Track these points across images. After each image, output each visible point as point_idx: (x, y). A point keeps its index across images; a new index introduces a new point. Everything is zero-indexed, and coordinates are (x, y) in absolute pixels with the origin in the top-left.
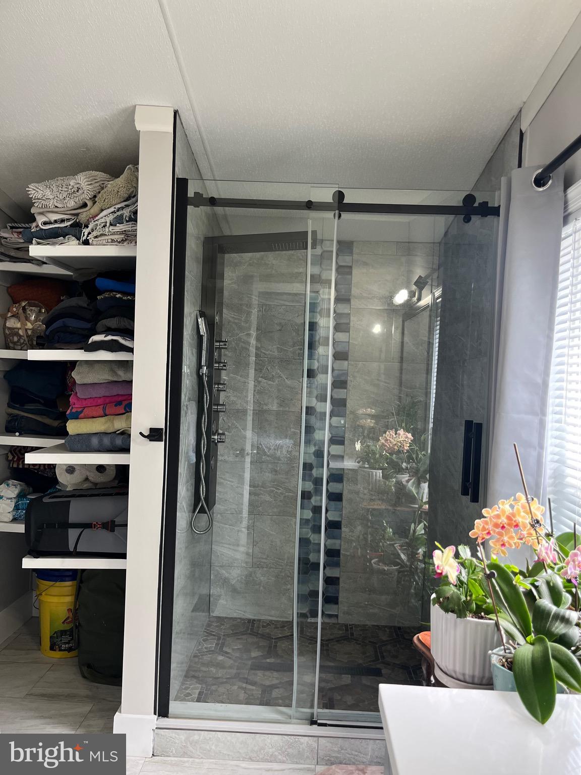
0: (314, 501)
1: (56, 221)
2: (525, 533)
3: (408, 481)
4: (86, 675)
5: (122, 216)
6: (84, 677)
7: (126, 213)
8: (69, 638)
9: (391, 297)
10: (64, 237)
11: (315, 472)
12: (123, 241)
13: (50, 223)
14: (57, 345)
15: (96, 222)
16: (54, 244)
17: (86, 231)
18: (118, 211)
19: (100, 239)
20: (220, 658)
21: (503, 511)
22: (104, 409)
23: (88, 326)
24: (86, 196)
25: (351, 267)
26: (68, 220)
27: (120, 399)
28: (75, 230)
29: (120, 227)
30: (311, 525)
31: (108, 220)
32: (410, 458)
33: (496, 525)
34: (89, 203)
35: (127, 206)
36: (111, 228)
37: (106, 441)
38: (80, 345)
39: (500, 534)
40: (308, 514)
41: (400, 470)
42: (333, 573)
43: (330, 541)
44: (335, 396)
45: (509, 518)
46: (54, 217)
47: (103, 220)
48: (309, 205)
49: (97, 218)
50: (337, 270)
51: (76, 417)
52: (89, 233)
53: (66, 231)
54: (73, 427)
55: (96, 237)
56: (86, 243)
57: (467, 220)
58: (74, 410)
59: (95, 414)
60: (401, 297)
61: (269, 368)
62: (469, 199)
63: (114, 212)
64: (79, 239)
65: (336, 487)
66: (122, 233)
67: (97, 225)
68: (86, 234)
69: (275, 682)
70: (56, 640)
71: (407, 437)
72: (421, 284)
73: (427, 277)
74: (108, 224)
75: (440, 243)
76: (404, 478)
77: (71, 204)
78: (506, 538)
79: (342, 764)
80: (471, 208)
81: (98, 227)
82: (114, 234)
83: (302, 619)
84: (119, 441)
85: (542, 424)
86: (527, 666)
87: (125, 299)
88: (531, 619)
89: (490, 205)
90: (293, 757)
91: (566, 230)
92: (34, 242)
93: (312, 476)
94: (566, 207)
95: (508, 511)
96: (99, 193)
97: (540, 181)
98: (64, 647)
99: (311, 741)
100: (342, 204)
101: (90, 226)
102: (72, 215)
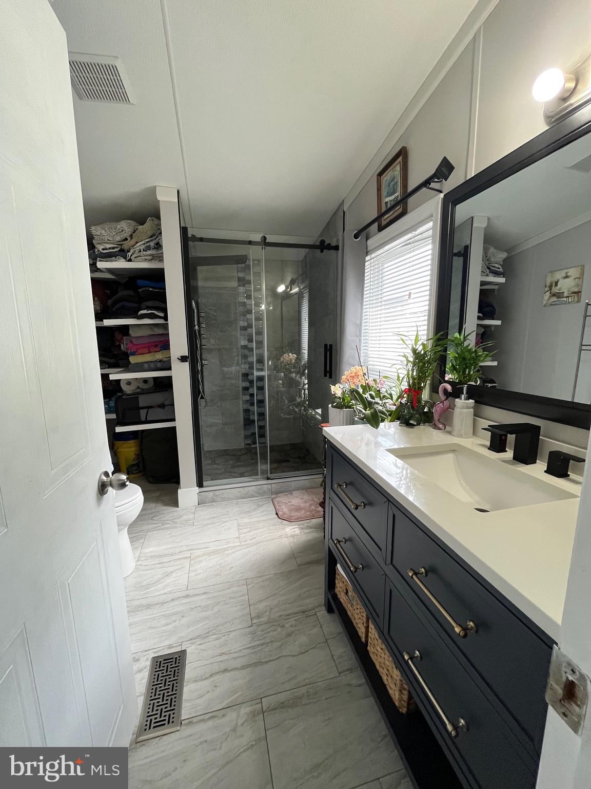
0: (251, 391)
1: (110, 248)
2: (360, 379)
3: (296, 376)
4: (151, 481)
5: (149, 246)
6: (151, 483)
7: (152, 244)
8: (137, 468)
9: (277, 288)
10: (115, 257)
11: (250, 377)
12: (151, 260)
13: (107, 249)
15: (135, 249)
16: (111, 261)
17: (129, 254)
18: (147, 243)
19: (138, 258)
20: (215, 466)
21: (353, 371)
22: (149, 349)
23: (136, 305)
24: (126, 235)
25: (260, 273)
26: (117, 248)
28: (122, 253)
29: (149, 252)
30: (249, 402)
31: (142, 247)
32: (294, 367)
33: (351, 377)
36: (144, 253)
37: (152, 365)
38: (134, 316)
39: (353, 379)
40: (248, 398)
41: (291, 372)
42: (261, 424)
43: (259, 409)
44: (257, 339)
45: (355, 373)
46: (108, 246)
47: (139, 248)
48: (250, 243)
49: (135, 246)
50: (253, 275)
51: (134, 354)
52: (131, 255)
53: (117, 253)
54: (133, 360)
55: (135, 258)
56: (130, 260)
57: (322, 252)
58: (132, 351)
59: (144, 352)
60: (281, 289)
62: (323, 242)
63: (144, 244)
64: (125, 258)
65: (260, 384)
66: (150, 255)
67: (135, 251)
68: (130, 256)
69: (244, 470)
70: (129, 469)
71: (294, 356)
72: (293, 282)
73: (297, 278)
74: (142, 250)
75: (302, 261)
76: (294, 375)
77: (118, 238)
78: (355, 380)
79: (281, 493)
80: (323, 246)
81: (136, 252)
82: (146, 256)
83: (249, 446)
84: (159, 365)
85: (360, 340)
86: (370, 415)
87: (155, 290)
88: (368, 405)
89: (332, 245)
90: (261, 494)
91: (367, 258)
92: (98, 260)
93: (248, 379)
94: (367, 249)
95: (355, 371)
96: (134, 232)
97: (356, 236)
98: (134, 472)
99: (269, 486)
100: (264, 242)
101: (132, 251)
102: (119, 245)
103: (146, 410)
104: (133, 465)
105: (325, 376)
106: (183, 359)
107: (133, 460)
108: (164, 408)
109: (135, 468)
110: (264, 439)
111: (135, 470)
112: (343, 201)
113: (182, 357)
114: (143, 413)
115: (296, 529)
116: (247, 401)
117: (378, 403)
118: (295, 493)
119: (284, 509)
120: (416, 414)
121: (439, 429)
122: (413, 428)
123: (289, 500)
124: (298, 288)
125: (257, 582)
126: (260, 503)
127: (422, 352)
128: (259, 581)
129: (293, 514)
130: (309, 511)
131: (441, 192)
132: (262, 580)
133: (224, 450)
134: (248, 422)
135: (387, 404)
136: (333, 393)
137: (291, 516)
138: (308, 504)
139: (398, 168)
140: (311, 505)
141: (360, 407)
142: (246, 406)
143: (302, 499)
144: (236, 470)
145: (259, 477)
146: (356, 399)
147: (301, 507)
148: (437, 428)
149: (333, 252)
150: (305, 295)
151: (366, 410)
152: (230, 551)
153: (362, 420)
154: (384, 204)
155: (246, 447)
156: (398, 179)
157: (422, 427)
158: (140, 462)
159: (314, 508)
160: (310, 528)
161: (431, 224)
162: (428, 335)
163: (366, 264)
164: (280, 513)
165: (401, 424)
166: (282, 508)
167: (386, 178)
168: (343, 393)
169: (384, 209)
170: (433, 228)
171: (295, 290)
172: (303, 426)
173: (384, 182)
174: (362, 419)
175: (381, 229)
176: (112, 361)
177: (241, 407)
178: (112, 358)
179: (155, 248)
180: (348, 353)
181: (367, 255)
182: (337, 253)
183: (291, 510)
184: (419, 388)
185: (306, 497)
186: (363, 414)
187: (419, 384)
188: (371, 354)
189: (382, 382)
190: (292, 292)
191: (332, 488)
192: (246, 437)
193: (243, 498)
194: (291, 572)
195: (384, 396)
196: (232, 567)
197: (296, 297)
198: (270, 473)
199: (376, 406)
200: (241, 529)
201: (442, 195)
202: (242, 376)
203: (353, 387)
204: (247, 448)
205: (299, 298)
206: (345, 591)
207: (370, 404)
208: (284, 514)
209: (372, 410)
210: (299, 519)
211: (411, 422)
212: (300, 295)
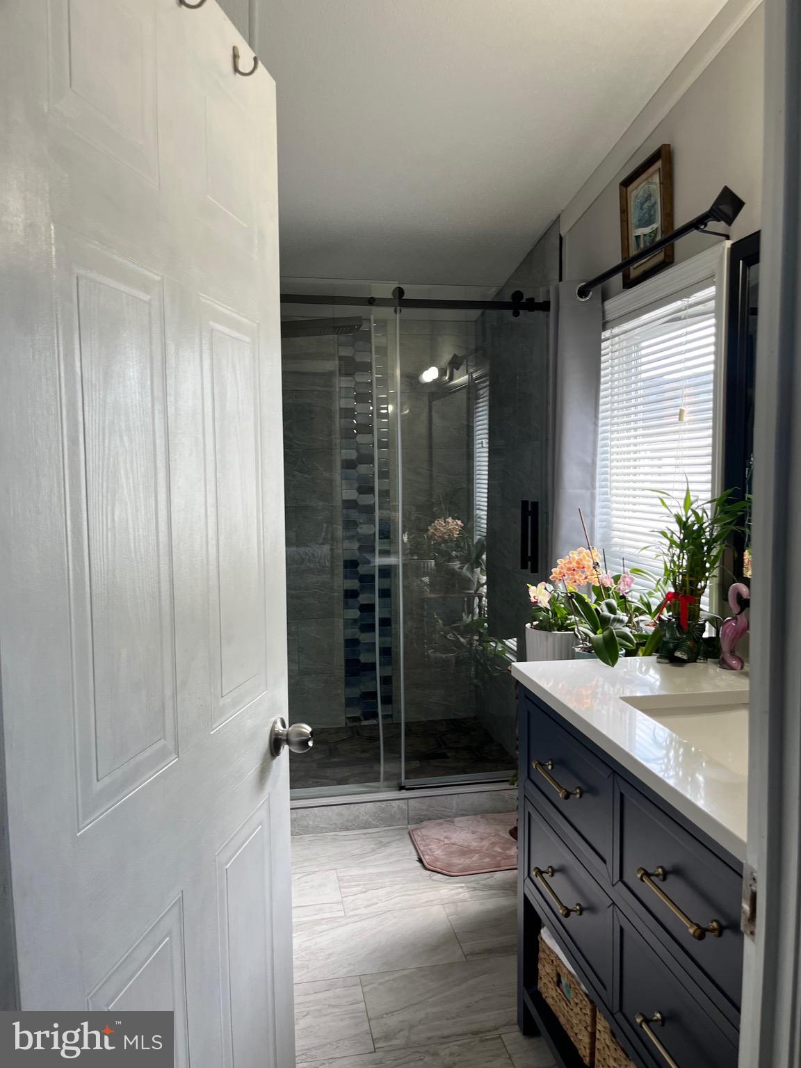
0: (363, 599)
2: (589, 574)
3: (461, 568)
11: (362, 569)
21: (574, 558)
30: (359, 624)
32: (458, 546)
33: (569, 569)
39: (573, 575)
40: (355, 614)
41: (451, 559)
42: (388, 671)
43: (385, 640)
44: (383, 487)
45: (578, 563)
48: (371, 301)
57: (516, 314)
60: (430, 375)
61: (304, 460)
62: (518, 295)
65: (387, 583)
69: (346, 774)
71: (457, 525)
72: (455, 364)
73: (465, 357)
75: (476, 321)
76: (456, 565)
78: (577, 577)
79: (430, 819)
80: (519, 303)
83: (355, 724)
85: (593, 496)
86: (601, 642)
88: (599, 622)
89: (536, 301)
90: (386, 820)
91: (606, 334)
93: (357, 573)
94: (604, 316)
95: (577, 558)
97: (583, 292)
99: (402, 804)
100: (400, 300)
105: (524, 566)
110: (393, 706)
112: (559, 217)
115: (460, 890)
116: (355, 621)
117: (620, 621)
118: (460, 821)
119: (436, 852)
120: (687, 639)
121: (732, 668)
122: (682, 666)
123: (445, 834)
124: (467, 376)
125: (382, 981)
126: (385, 840)
127: (696, 527)
128: (387, 978)
129: (455, 860)
130: (489, 856)
131: (728, 237)
132: (392, 977)
134: (355, 669)
135: (641, 625)
136: (533, 600)
137: (450, 865)
138: (486, 843)
139: (656, 179)
140: (493, 844)
141: (584, 628)
142: (354, 632)
143: (473, 833)
144: (329, 772)
145: (382, 783)
146: (578, 614)
147: (472, 848)
148: (726, 666)
149: (539, 314)
150: (481, 392)
151: (595, 633)
152: (325, 927)
153: (589, 652)
154: (634, 239)
155: (350, 724)
156: (657, 197)
157: (700, 665)
159: (499, 850)
160: (490, 887)
161: (711, 291)
162: (713, 491)
163: (603, 345)
164: (426, 859)
165: (660, 660)
166: (430, 849)
167: (637, 191)
168: (553, 601)
169: (633, 252)
170: (717, 297)
171: (461, 379)
172: (476, 676)
173: (633, 198)
174: (588, 650)
175: (629, 283)
177: (341, 634)
180: (567, 522)
181: (604, 329)
182: (548, 316)
183: (450, 854)
184: (692, 591)
185: (483, 829)
186: (590, 640)
187: (693, 584)
188: (617, 523)
189: (627, 579)
190: (454, 382)
191: (529, 777)
192: (350, 702)
193: (347, 829)
194: (451, 965)
195: (637, 609)
196: (330, 955)
197: (462, 396)
198: (406, 778)
199: (618, 625)
200: (345, 887)
201: (728, 244)
202: (345, 567)
203: (571, 588)
204: (351, 728)
205: (468, 399)
206: (555, 979)
207: (605, 622)
208: (437, 860)
209: (606, 633)
210: (466, 872)
211: (678, 654)
212: (471, 390)
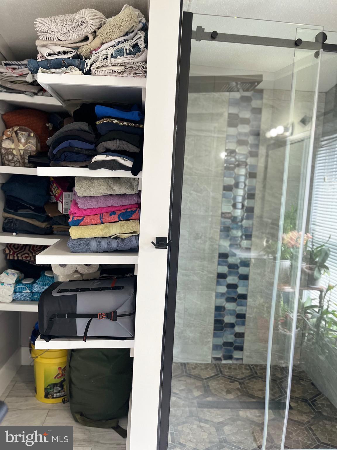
0: (230, 280)
1: (59, 53)
5: (122, 49)
7: (127, 46)
8: (60, 389)
10: (67, 68)
11: (230, 260)
12: (123, 72)
13: (55, 54)
14: (63, 163)
15: (98, 55)
16: (58, 73)
17: (89, 62)
18: (118, 44)
19: (102, 69)
22: (101, 218)
23: (92, 147)
24: (87, 30)
26: (70, 52)
27: (114, 209)
28: (78, 61)
29: (120, 59)
30: (226, 296)
31: (112, 50)
34: (91, 37)
35: (126, 40)
36: (113, 60)
37: (104, 245)
38: (84, 164)
40: (223, 289)
46: (57, 49)
47: (104, 52)
48: (298, 43)
49: (99, 51)
51: (77, 224)
52: (92, 65)
53: (70, 61)
54: (75, 233)
55: (97, 68)
56: (89, 73)
58: (75, 219)
59: (93, 222)
63: (114, 46)
64: (81, 69)
65: (244, 271)
66: (122, 64)
68: (89, 65)
70: (49, 391)
74: (109, 56)
77: (75, 37)
81: (100, 59)
82: (115, 65)
83: (218, 362)
84: (114, 244)
87: (122, 124)
92: (40, 71)
93: (227, 262)
96: (99, 28)
98: (55, 395)
100: (322, 44)
101: (93, 58)
102: (73, 48)
103: (87, 320)
104: (55, 385)
106: (159, 243)
107: (55, 378)
108: (115, 320)
109: (56, 389)
110: (241, 352)
111: (56, 393)
113: (157, 238)
114: (81, 324)
116: (223, 295)
133: (181, 364)
134: (221, 326)
142: (220, 302)
155: (214, 362)
158: (64, 380)
176: (43, 225)
177: (213, 302)
178: (43, 222)
179: (130, 53)
192: (216, 347)
202: (219, 257)
204: (215, 365)
